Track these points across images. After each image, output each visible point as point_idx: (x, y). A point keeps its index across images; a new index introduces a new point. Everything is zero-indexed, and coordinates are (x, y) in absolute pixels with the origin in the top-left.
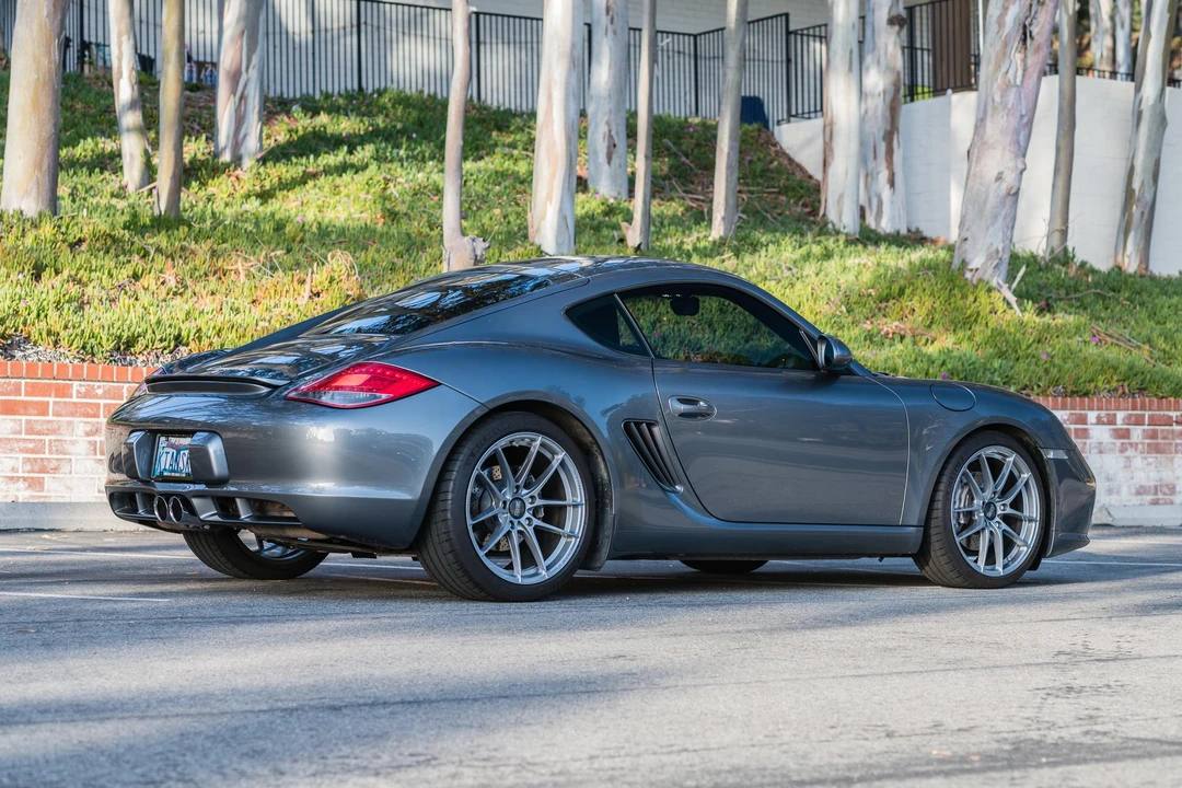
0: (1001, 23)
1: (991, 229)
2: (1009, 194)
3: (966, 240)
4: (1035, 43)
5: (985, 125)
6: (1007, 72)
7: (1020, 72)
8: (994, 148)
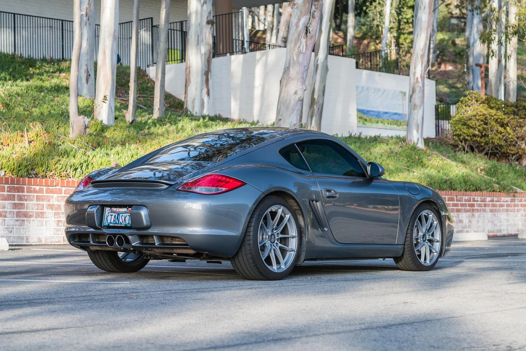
0: (297, 25)
1: (292, 115)
2: (299, 100)
3: (280, 120)
4: (311, 34)
5: (290, 70)
6: (299, 47)
7: (305, 47)
8: (294, 80)
